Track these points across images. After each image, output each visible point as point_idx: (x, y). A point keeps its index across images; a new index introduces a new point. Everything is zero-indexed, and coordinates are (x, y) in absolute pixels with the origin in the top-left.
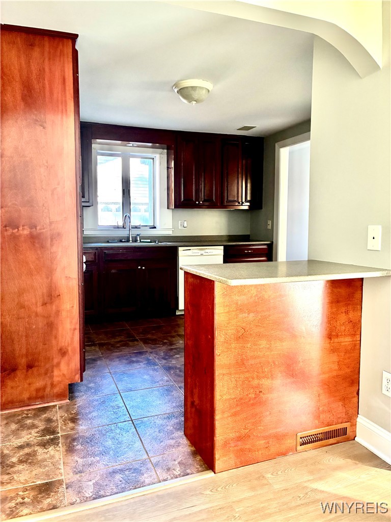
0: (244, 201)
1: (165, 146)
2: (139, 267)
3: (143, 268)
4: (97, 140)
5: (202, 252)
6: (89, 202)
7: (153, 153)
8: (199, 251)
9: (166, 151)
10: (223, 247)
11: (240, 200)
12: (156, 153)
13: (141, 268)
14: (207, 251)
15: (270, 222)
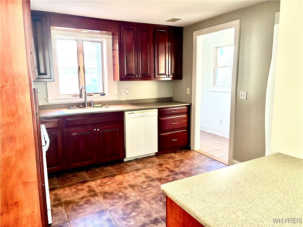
0: (170, 74)
1: (111, 33)
2: (95, 130)
3: (98, 130)
4: (56, 27)
5: (143, 114)
6: (51, 78)
7: (101, 38)
8: (140, 114)
9: (111, 36)
10: (157, 109)
11: (167, 74)
12: (104, 38)
13: (97, 130)
14: (146, 113)
15: (188, 89)
